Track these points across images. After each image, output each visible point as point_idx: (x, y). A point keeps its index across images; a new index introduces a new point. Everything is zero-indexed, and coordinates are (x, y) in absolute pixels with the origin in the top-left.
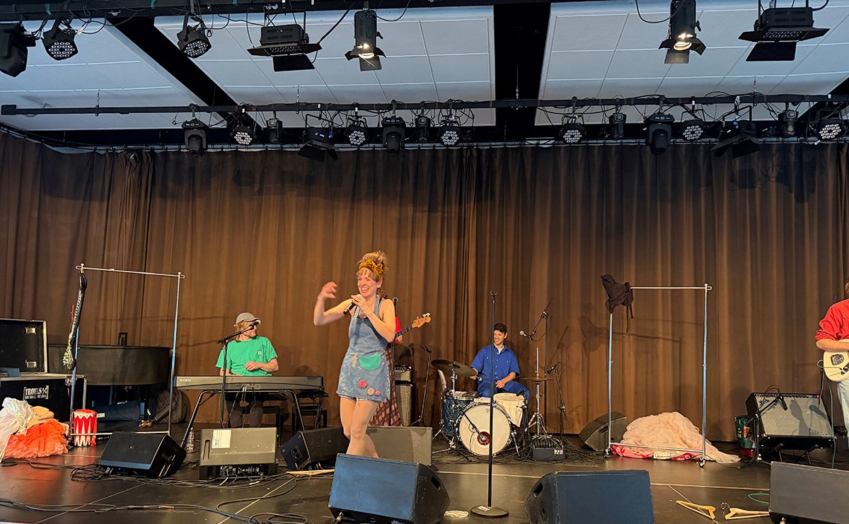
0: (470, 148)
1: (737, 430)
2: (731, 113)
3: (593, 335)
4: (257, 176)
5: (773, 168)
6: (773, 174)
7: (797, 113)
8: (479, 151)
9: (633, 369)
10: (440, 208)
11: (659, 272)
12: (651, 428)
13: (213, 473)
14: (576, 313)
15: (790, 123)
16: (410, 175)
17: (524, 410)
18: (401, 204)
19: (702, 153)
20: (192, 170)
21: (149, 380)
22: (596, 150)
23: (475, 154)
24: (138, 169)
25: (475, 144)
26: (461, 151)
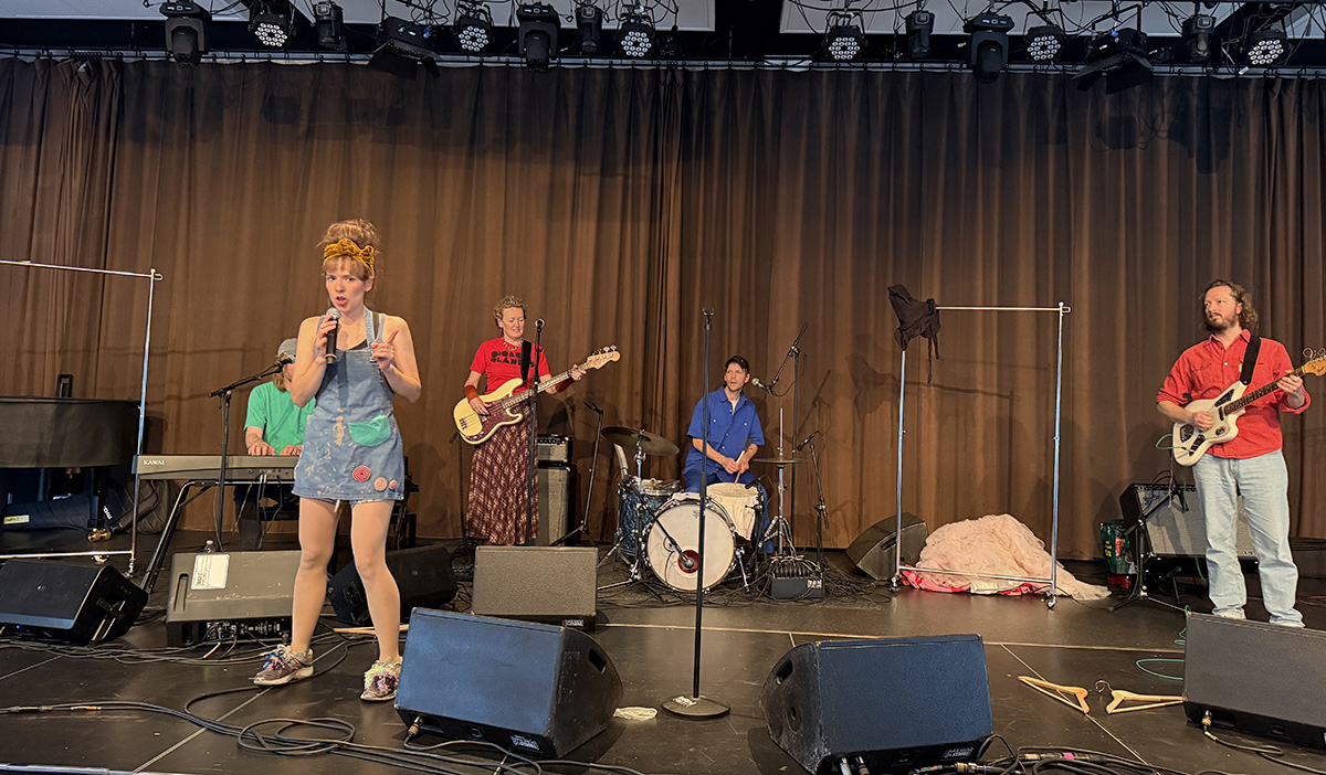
0: (671, 68)
1: (1105, 544)
2: (1106, 17)
3: (871, 385)
4: (305, 107)
5: (1163, 117)
6: (1164, 127)
7: (1214, 19)
8: (687, 74)
9: (934, 442)
10: (620, 169)
11: (979, 283)
12: (966, 542)
13: (192, 634)
14: (844, 350)
15: (1201, 36)
16: (570, 111)
17: (757, 512)
18: (553, 162)
19: (1050, 89)
20: (190, 94)
21: (103, 459)
22: (880, 79)
23: (680, 79)
24: (93, 90)
25: (680, 63)
26: (656, 73)
